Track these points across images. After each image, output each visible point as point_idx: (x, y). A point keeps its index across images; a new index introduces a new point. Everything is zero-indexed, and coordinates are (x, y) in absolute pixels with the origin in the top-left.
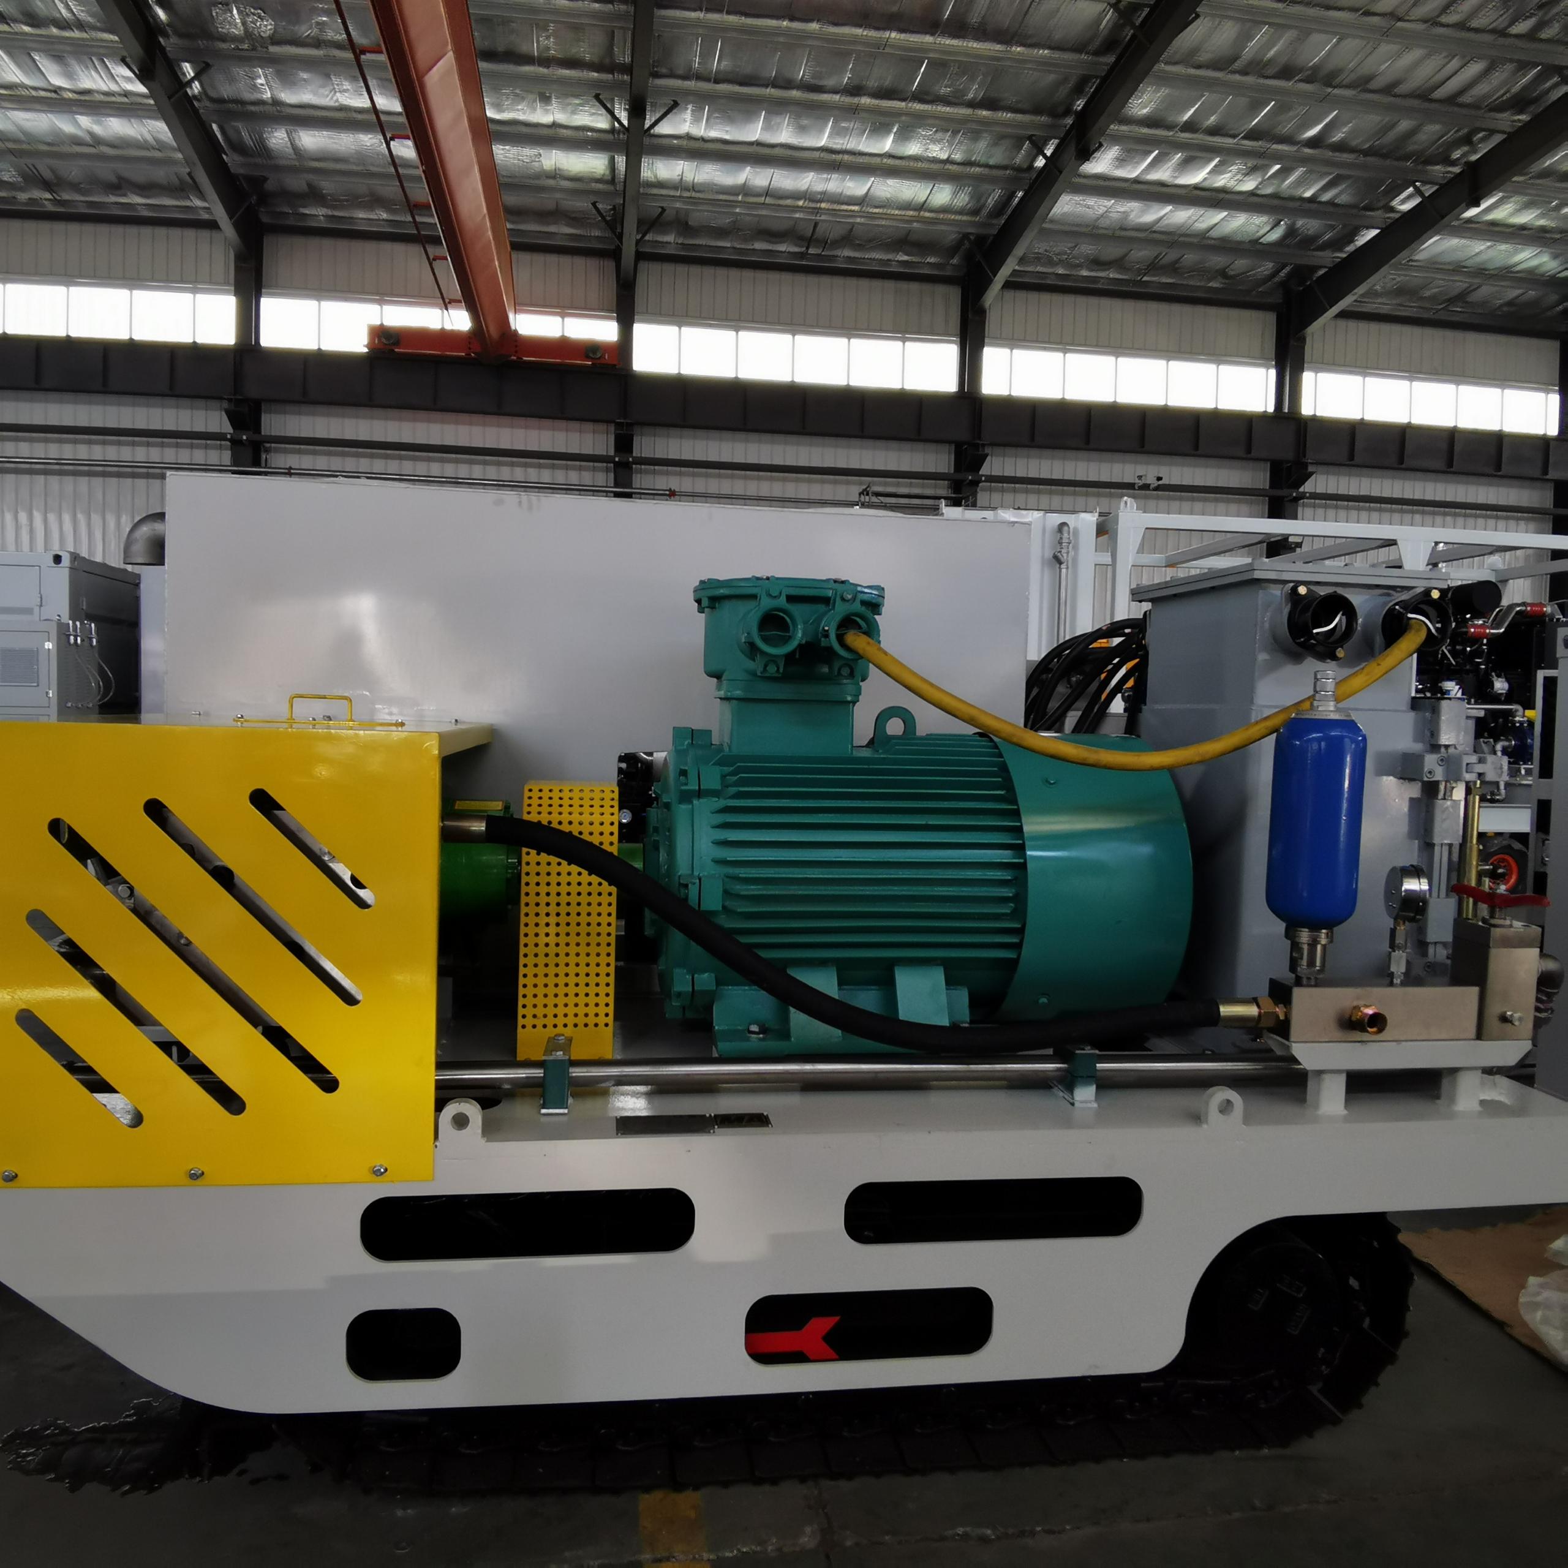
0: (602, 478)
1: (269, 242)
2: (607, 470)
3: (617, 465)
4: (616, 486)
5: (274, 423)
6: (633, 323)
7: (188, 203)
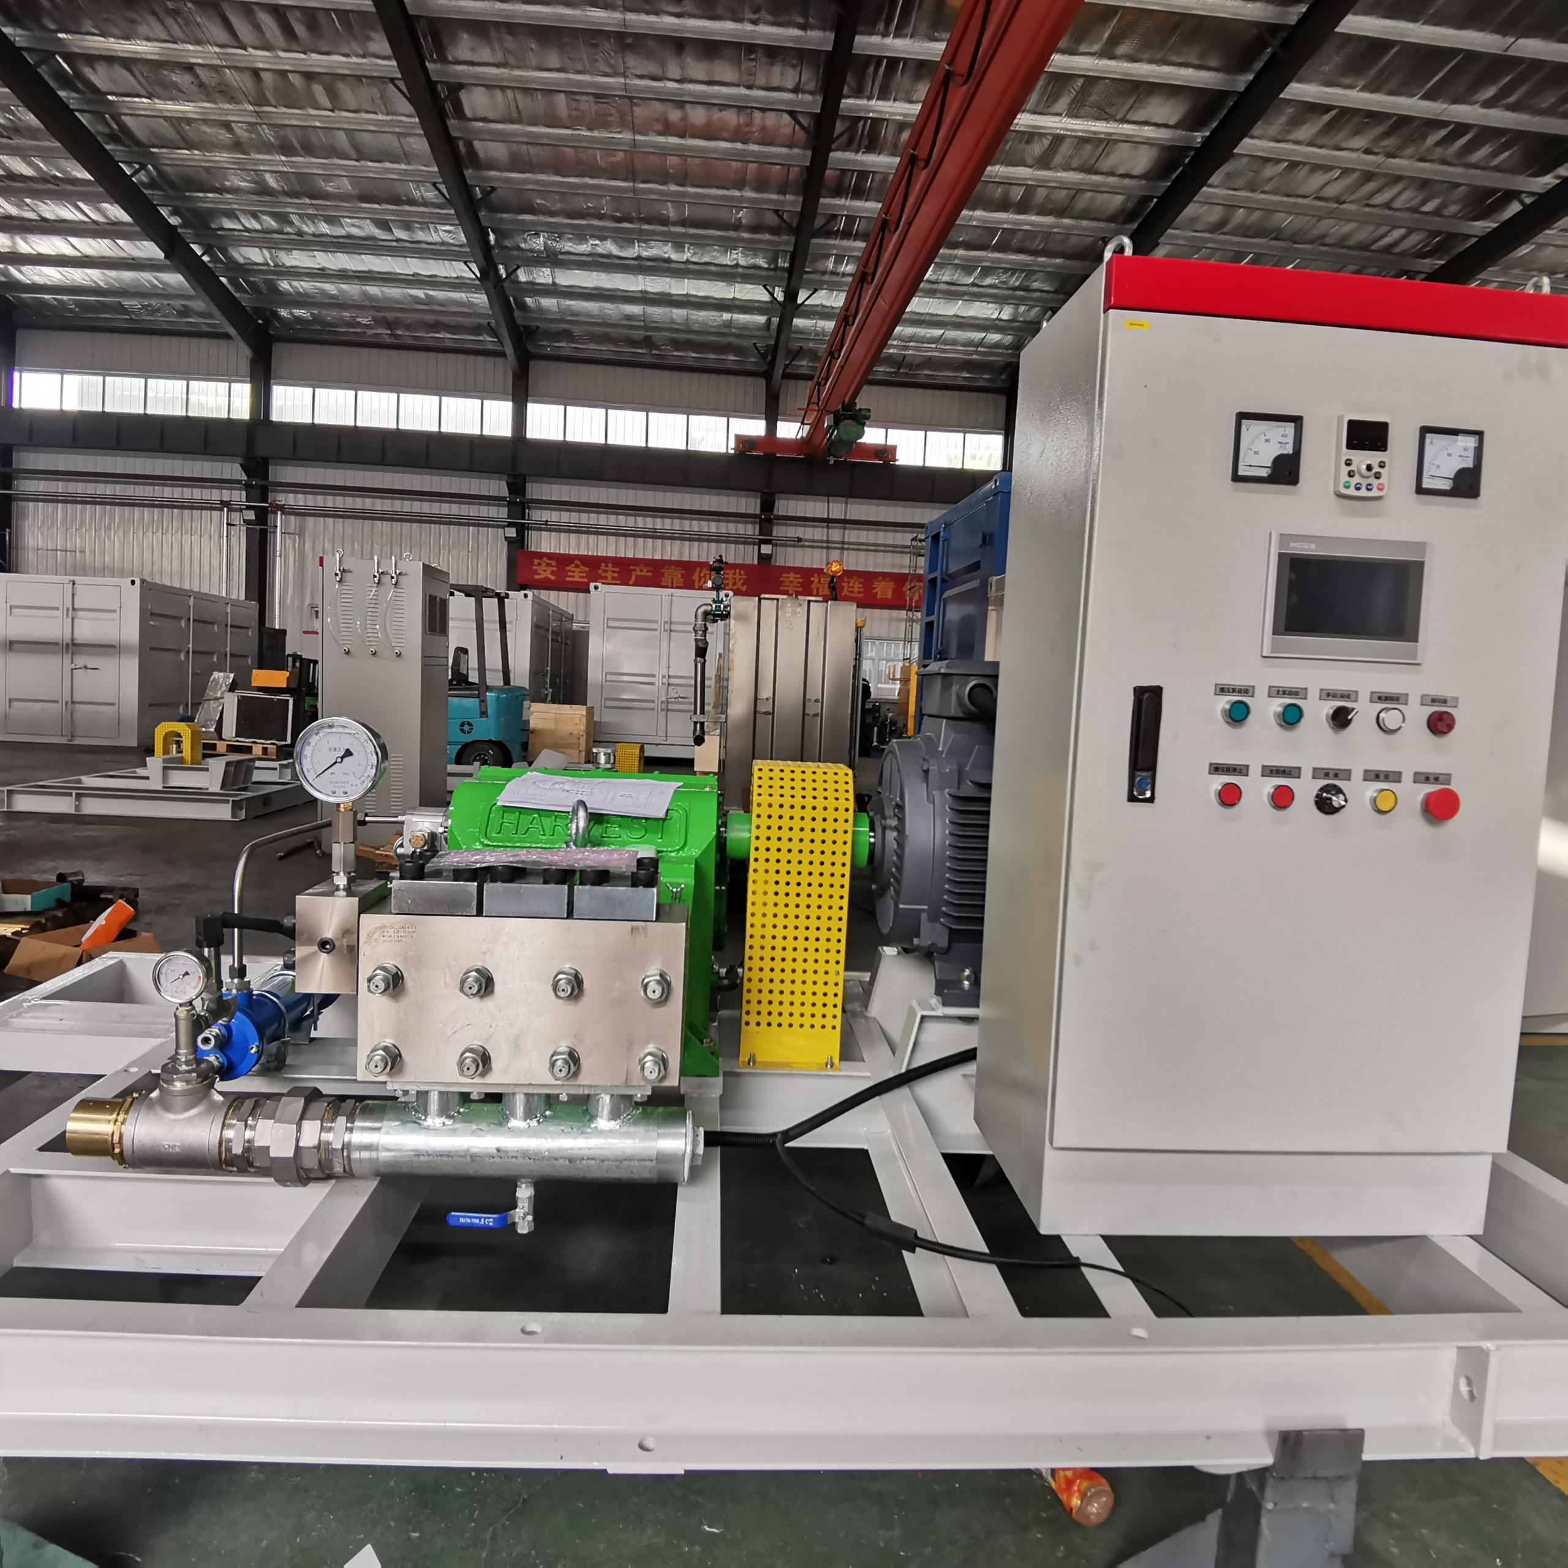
0: (751, 530)
1: (535, 366)
2: (754, 523)
3: (762, 522)
4: (760, 534)
5: (536, 490)
6: (777, 420)
7: (481, 338)
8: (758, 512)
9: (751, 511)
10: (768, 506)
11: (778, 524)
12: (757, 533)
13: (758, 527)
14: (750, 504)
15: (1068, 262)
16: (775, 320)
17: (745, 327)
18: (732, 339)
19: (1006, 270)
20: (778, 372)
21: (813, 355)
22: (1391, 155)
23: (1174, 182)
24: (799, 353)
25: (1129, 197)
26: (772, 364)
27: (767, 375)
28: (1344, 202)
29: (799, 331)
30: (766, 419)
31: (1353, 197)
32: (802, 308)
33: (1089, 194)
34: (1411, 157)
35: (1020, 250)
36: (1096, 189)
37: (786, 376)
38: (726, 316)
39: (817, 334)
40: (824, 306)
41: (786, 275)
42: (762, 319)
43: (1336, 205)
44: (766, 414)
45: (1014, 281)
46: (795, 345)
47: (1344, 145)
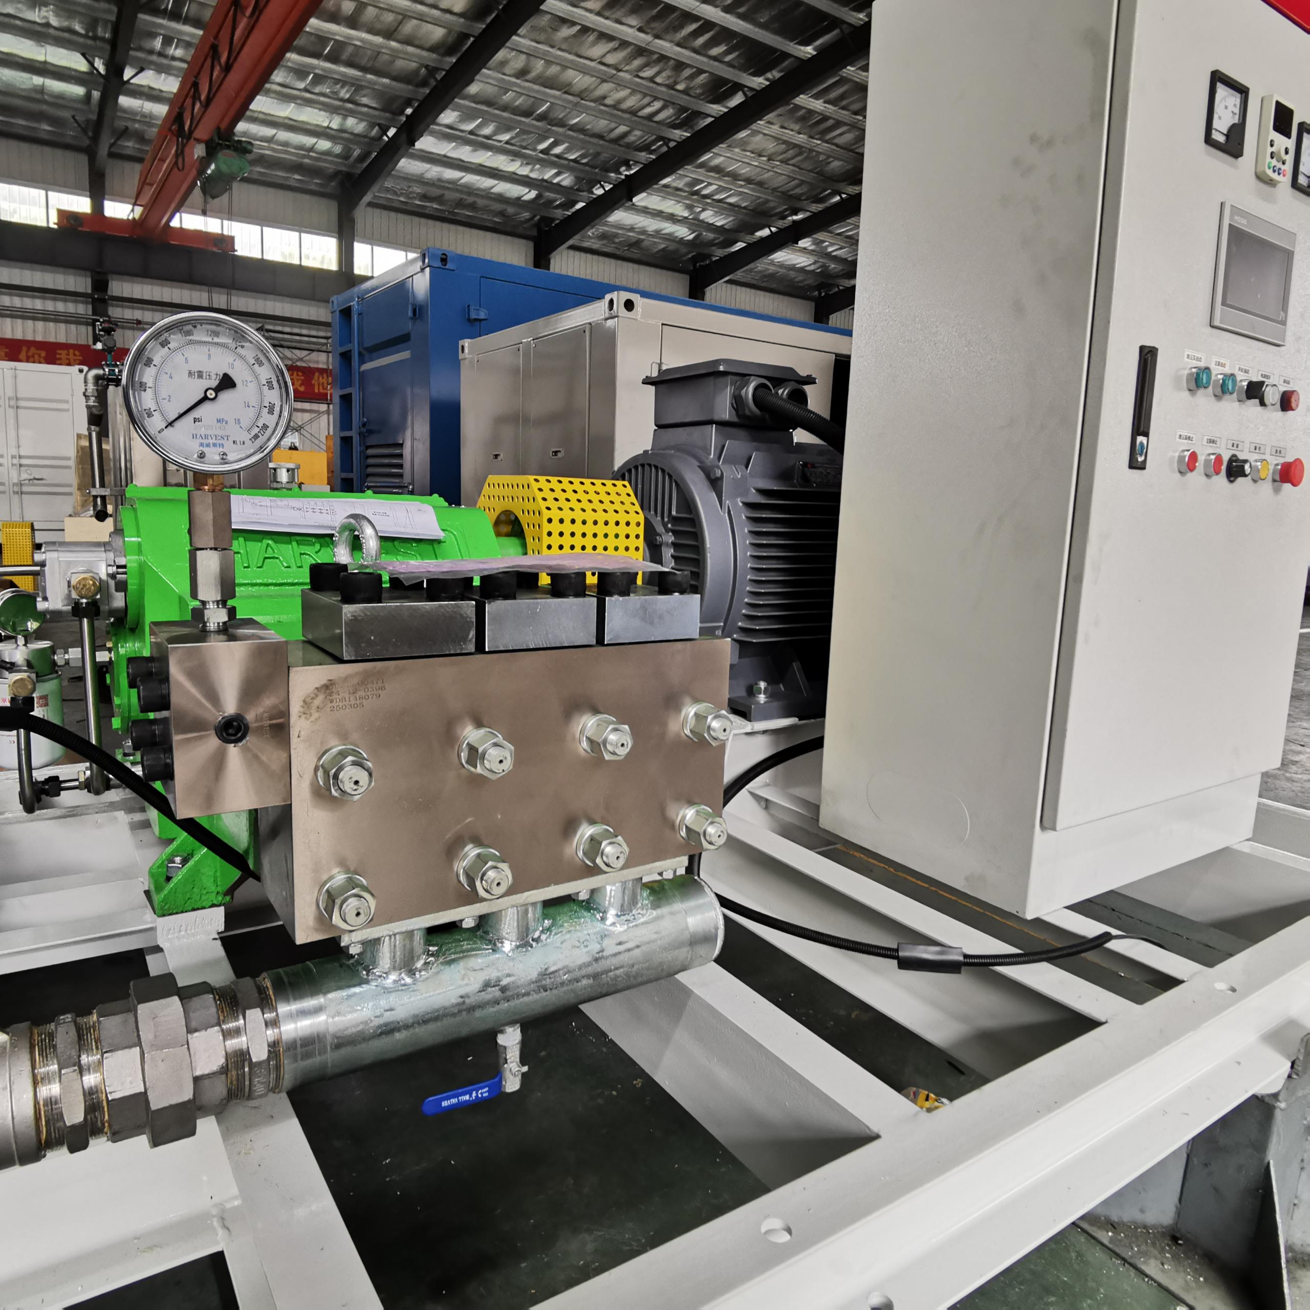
8: (89, 291)
9: (81, 290)
10: (100, 285)
11: (113, 306)
12: (90, 312)
13: (90, 307)
14: (80, 283)
15: (394, 83)
16: (96, 94)
17: (61, 96)
18: (44, 107)
19: (337, 81)
20: (103, 150)
21: (141, 137)
22: (657, 37)
23: (488, 26)
24: (124, 133)
25: (450, 32)
26: (95, 139)
27: (91, 152)
28: (620, 70)
29: (124, 111)
30: (91, 197)
31: (627, 68)
32: (127, 86)
33: (415, 22)
34: (671, 41)
35: (350, 64)
36: (421, 18)
37: (111, 155)
38: (38, 80)
39: (144, 116)
40: (151, 88)
41: (108, 47)
42: (78, 91)
43: (614, 72)
44: (90, 191)
45: (345, 93)
46: (120, 124)
47: (624, 20)
